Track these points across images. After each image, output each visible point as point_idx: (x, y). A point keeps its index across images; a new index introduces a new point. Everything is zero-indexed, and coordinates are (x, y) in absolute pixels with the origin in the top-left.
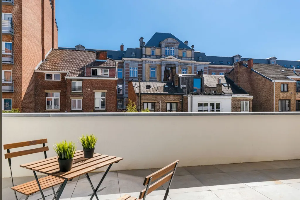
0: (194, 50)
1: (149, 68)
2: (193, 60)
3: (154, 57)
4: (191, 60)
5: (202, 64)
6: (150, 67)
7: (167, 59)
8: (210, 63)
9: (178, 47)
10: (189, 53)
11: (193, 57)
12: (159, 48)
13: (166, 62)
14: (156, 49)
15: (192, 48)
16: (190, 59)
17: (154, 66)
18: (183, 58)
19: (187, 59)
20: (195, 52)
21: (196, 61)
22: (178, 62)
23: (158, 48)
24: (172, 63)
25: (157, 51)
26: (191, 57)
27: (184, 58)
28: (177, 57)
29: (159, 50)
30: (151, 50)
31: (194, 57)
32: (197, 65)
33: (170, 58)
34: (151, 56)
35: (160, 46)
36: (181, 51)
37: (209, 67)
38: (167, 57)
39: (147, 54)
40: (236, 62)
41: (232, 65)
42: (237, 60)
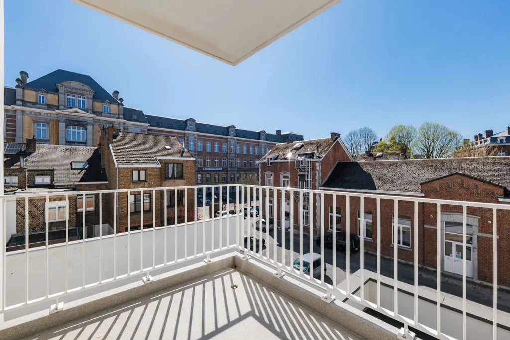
0: (122, 105)
1: (32, 123)
2: (121, 119)
3: (45, 106)
4: (118, 118)
5: (137, 126)
6: (34, 122)
7: (68, 112)
8: (149, 125)
9: (92, 97)
10: (114, 108)
11: (121, 115)
12: (55, 94)
13: (68, 116)
14: (49, 94)
15: (120, 102)
16: (116, 116)
17: (44, 121)
18: (103, 114)
19: (111, 115)
20: (124, 108)
21: (125, 121)
22: (92, 119)
23: (52, 93)
24: (80, 120)
25: (51, 98)
26: (118, 115)
27: (106, 115)
28: (90, 111)
29: (56, 97)
30: (37, 95)
31: (123, 115)
32: (129, 126)
33: (76, 112)
34: (37, 104)
35: (56, 91)
36: (100, 103)
37: (149, 130)
38: (69, 110)
39: (26, 99)
40: (189, 127)
41: (184, 130)
42: (191, 125)
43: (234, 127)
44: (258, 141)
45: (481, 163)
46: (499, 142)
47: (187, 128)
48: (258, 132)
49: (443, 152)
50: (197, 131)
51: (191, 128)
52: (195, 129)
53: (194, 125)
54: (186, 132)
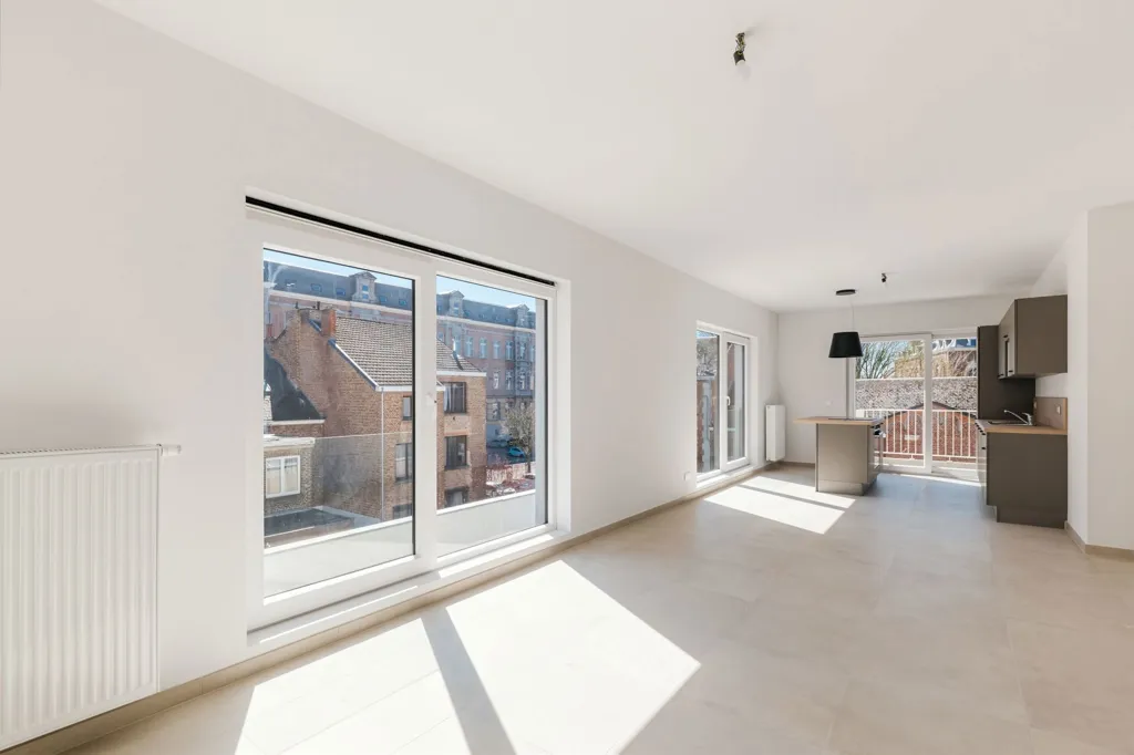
40: (360, 293)
41: (350, 299)
42: (365, 288)
43: (459, 295)
44: (512, 328)
45: (959, 386)
46: (969, 344)
47: (357, 294)
48: (510, 307)
49: (883, 362)
50: (380, 303)
51: (366, 296)
52: (374, 298)
53: (373, 289)
54: (354, 304)
